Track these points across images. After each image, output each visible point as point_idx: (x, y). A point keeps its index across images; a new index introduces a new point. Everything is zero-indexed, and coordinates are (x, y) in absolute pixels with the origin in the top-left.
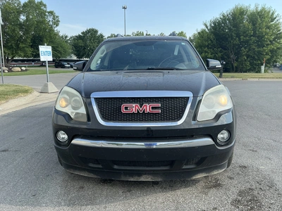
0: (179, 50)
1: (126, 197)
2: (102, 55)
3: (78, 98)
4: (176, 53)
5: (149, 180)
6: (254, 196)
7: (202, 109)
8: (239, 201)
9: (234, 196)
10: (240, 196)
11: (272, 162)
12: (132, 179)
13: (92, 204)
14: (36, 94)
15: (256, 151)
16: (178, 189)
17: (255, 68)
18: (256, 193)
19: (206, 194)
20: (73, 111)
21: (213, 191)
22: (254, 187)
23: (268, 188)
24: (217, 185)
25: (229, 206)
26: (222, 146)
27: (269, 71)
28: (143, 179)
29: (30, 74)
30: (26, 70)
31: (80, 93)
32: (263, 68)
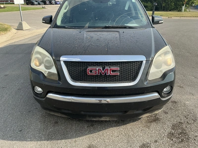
0: (129, 6)
1: (90, 131)
2: (66, 11)
3: (49, 59)
4: (126, 8)
5: (108, 120)
6: (183, 130)
7: (153, 70)
8: (173, 134)
9: (169, 130)
10: (173, 129)
11: (195, 97)
12: (95, 119)
13: (65, 138)
14: (14, 31)
15: (182, 87)
16: (128, 123)
17: (177, 8)
18: (184, 126)
19: (148, 127)
20: (47, 70)
21: (153, 125)
22: (182, 121)
23: (193, 122)
24: (156, 120)
25: (166, 139)
26: (165, 97)
27: (188, 10)
28: (103, 119)
29: (8, 11)
30: (4, 7)
31: (51, 54)
32: (184, 8)
